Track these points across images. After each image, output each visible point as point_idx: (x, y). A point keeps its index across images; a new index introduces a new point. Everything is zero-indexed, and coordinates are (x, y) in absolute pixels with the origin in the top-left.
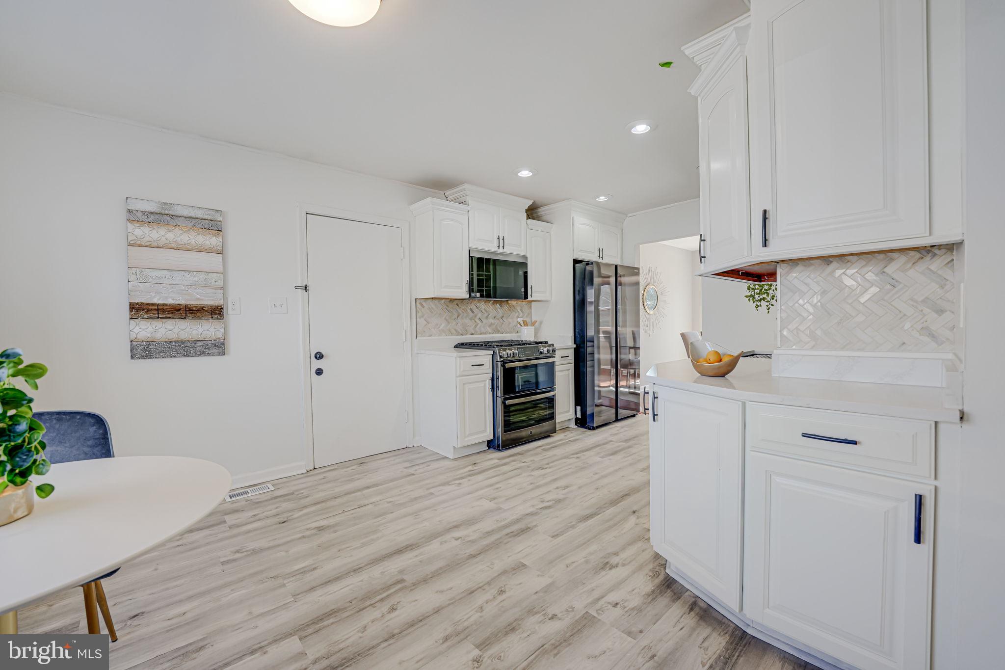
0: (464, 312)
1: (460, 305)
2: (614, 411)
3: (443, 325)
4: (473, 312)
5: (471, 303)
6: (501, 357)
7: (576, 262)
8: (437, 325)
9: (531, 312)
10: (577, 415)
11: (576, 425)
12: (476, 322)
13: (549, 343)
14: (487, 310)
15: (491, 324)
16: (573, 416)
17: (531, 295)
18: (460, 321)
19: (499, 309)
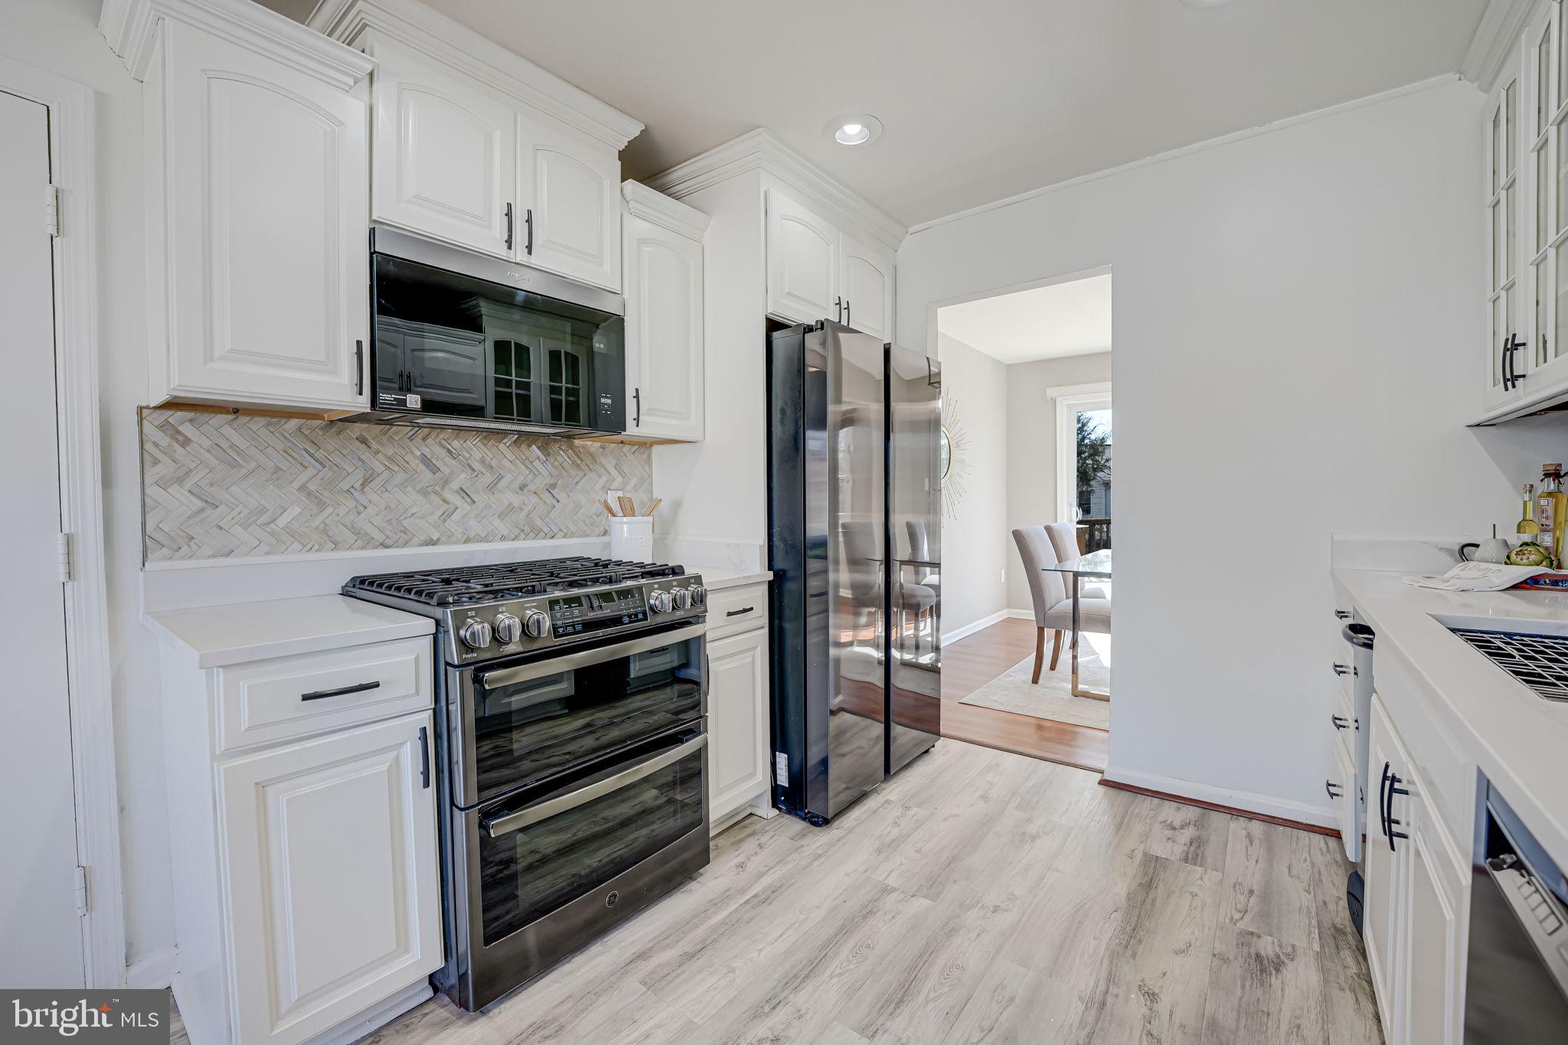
0: (396, 469)
1: (374, 445)
2: (879, 729)
3: (294, 511)
4: (435, 470)
5: (424, 439)
6: (464, 645)
7: (773, 326)
8: (263, 511)
9: (650, 476)
10: (778, 777)
11: (775, 805)
12: (445, 501)
13: (689, 571)
14: (494, 463)
15: (511, 508)
16: (767, 787)
17: (637, 420)
18: (374, 497)
19: (537, 463)
